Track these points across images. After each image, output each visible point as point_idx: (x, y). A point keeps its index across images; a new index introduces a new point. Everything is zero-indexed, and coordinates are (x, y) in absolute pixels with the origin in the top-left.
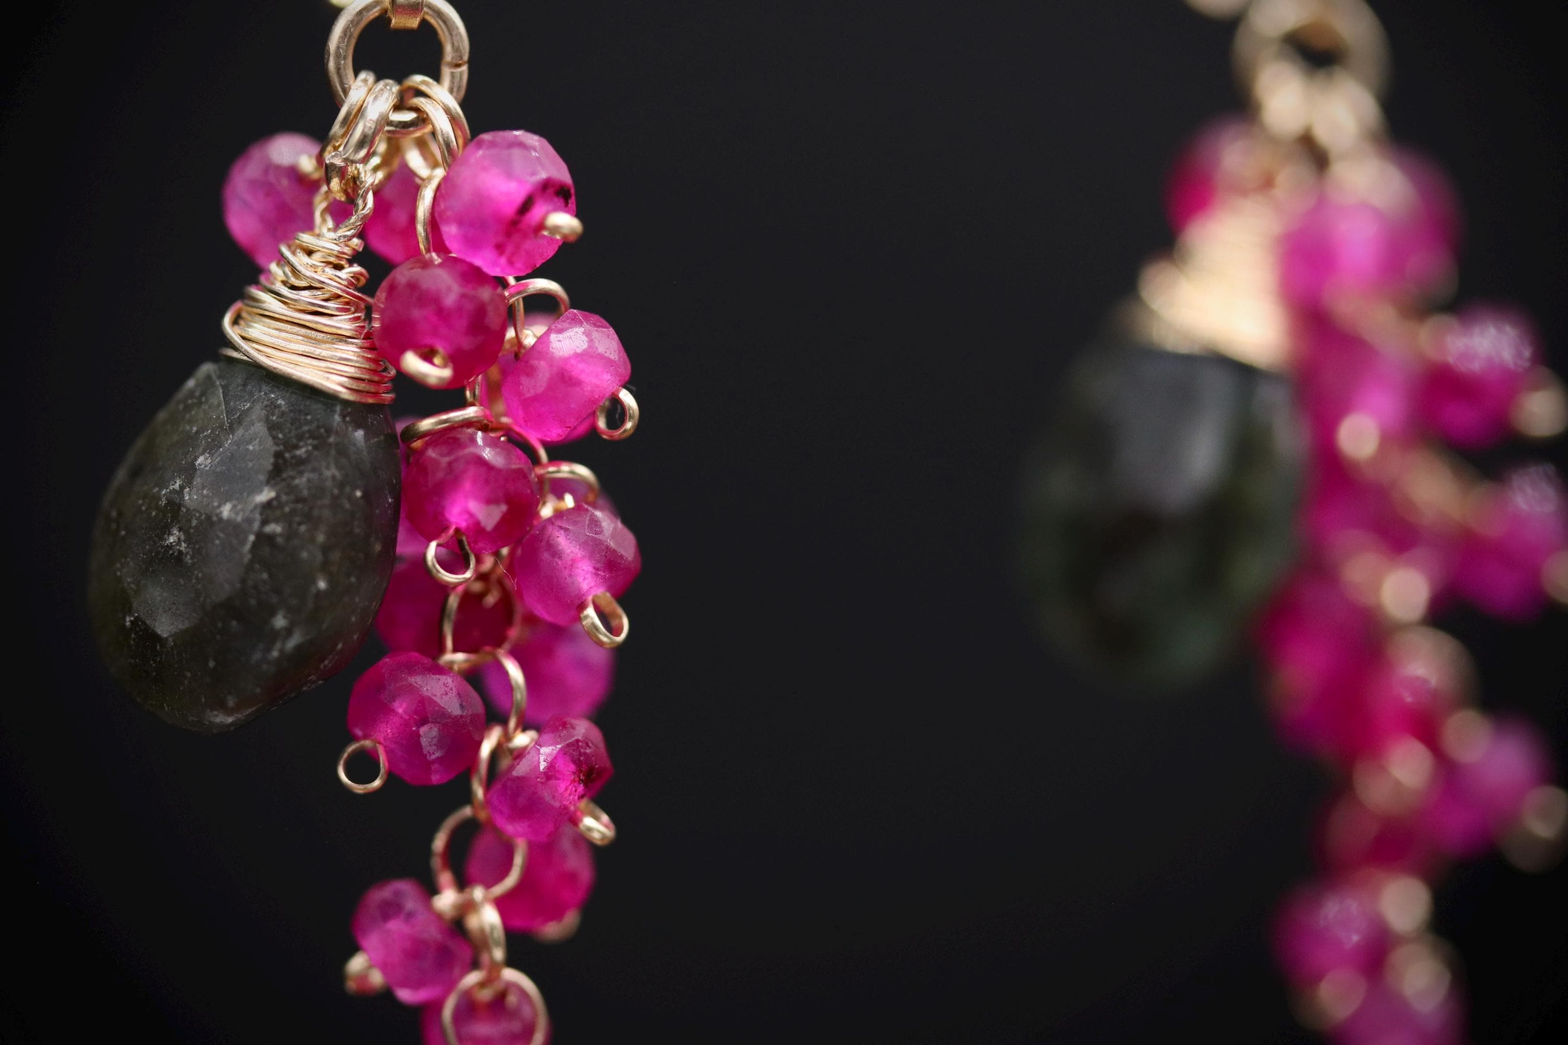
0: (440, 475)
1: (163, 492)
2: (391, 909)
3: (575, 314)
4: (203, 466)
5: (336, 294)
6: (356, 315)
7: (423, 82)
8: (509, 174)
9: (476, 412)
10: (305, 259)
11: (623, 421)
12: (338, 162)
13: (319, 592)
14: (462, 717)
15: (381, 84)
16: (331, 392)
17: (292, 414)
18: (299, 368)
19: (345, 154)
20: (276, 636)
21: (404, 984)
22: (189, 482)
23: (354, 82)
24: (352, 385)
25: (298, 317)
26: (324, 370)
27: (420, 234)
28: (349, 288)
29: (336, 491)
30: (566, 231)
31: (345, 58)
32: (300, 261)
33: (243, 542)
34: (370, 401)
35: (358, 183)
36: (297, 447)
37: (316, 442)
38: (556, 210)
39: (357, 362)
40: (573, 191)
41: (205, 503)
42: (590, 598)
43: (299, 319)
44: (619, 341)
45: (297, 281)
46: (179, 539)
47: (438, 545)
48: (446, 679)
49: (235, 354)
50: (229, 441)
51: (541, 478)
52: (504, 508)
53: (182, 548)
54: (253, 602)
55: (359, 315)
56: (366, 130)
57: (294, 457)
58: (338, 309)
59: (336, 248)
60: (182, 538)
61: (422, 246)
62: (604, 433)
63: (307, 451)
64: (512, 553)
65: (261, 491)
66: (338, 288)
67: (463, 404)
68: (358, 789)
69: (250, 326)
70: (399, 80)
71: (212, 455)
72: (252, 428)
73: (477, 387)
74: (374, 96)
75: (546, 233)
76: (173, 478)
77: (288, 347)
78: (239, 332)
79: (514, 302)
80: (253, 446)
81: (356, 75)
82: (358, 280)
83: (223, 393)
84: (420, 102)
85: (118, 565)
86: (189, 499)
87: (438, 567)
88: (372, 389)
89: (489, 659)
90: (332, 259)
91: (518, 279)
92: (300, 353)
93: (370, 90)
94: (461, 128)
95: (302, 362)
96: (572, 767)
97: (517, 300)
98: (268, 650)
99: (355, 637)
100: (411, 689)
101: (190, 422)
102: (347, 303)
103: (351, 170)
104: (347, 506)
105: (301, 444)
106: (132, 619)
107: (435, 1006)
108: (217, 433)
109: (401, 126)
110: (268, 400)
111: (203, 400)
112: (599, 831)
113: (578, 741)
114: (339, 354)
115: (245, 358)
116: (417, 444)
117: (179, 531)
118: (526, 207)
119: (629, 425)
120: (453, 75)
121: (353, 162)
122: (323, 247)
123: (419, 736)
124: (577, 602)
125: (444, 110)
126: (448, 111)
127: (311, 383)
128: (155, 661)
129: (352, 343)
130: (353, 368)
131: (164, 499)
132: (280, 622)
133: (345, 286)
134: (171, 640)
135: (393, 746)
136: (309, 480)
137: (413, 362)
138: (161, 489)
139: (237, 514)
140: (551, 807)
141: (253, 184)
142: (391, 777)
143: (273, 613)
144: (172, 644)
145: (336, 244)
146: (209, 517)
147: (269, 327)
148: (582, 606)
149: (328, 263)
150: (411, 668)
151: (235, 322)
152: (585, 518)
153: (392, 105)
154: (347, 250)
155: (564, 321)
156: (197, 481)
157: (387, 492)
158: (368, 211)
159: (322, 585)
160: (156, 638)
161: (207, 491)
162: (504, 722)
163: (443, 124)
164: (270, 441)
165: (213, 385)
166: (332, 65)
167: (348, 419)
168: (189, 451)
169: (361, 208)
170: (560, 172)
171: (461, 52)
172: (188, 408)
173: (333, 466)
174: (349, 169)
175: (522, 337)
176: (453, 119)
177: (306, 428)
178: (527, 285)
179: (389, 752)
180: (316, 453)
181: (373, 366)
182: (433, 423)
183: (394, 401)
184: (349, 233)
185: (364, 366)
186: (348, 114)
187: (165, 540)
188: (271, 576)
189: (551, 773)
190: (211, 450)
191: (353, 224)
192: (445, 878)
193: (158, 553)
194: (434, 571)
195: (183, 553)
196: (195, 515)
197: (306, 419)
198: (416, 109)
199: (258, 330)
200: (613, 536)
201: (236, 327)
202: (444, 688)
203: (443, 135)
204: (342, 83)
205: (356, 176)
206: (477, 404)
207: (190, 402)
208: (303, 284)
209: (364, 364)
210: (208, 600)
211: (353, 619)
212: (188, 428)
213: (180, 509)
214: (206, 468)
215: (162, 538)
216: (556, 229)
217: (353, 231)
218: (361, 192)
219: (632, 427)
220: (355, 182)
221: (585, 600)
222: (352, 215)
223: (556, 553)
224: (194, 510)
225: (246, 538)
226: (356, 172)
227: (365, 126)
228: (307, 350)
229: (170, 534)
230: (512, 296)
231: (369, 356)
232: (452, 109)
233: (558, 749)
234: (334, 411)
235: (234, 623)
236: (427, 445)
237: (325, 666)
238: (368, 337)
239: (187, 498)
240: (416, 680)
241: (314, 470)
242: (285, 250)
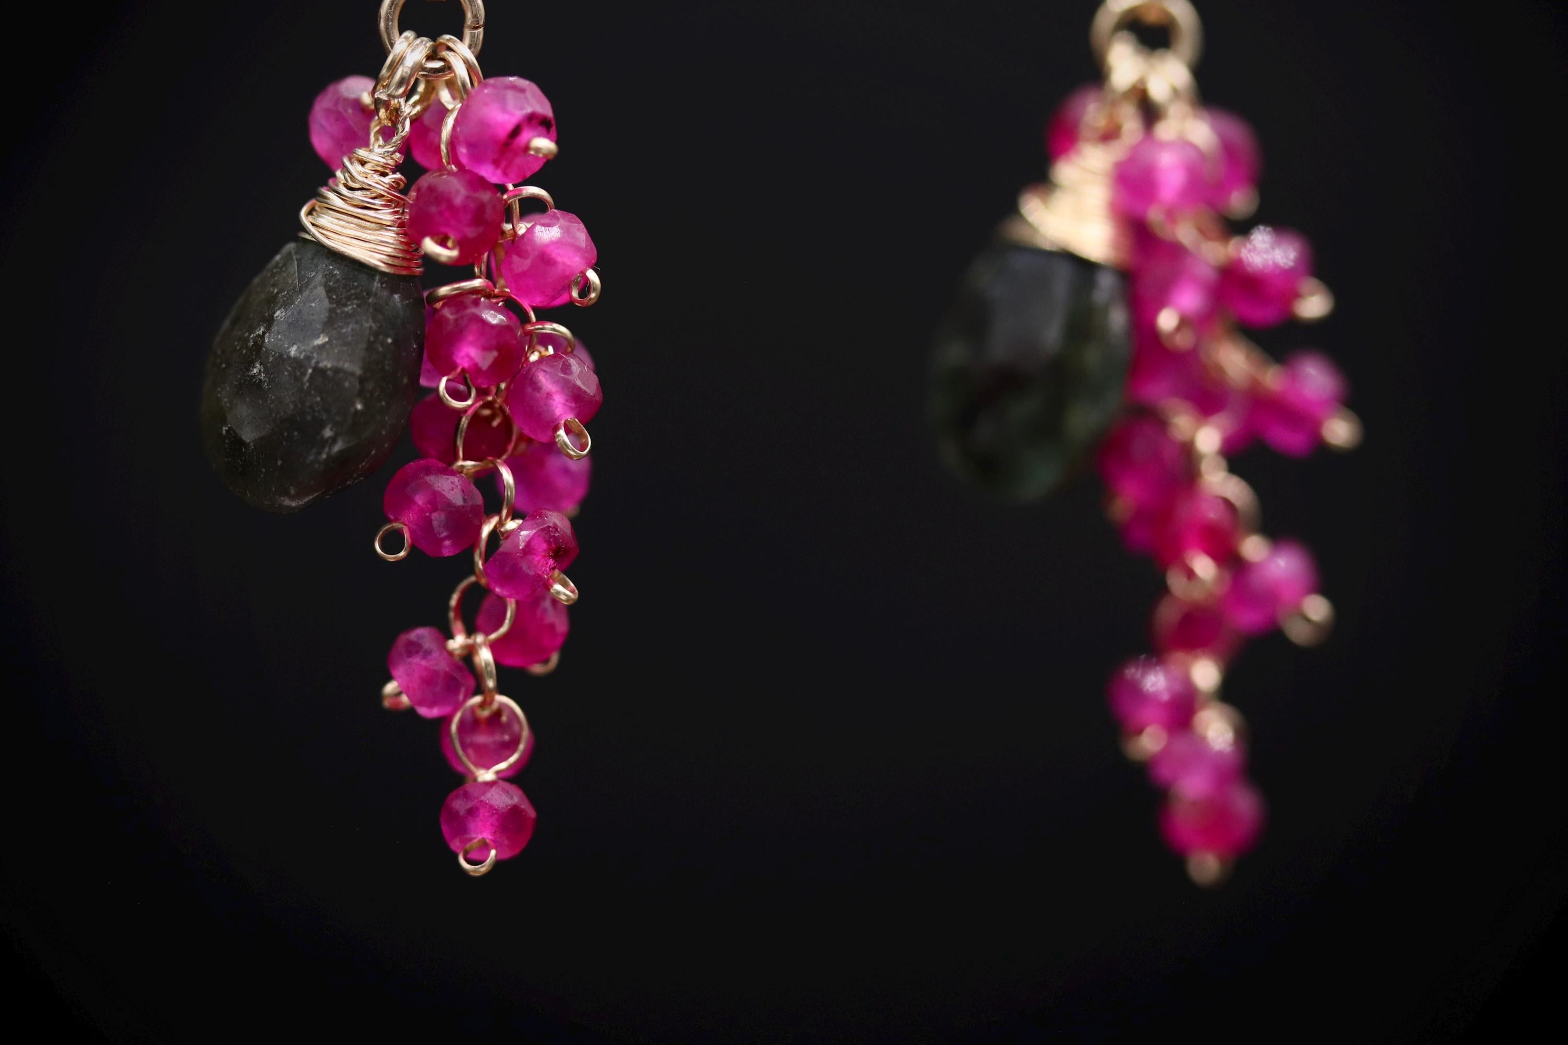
0: (450, 327)
1: (252, 336)
2: (414, 648)
3: (555, 213)
4: (279, 318)
5: (380, 194)
6: (396, 209)
7: (450, 40)
8: (504, 110)
9: (480, 283)
10: (359, 168)
11: (589, 292)
12: (384, 97)
13: (356, 411)
14: (463, 507)
15: (419, 41)
16: (373, 266)
17: (344, 281)
18: (350, 247)
19: (388, 92)
20: (324, 443)
21: (421, 703)
22: (268, 328)
23: (399, 38)
24: (388, 261)
25: (351, 210)
26: (369, 249)
27: (443, 151)
28: (390, 190)
29: (372, 339)
30: (545, 152)
31: (392, 20)
32: (355, 169)
33: (304, 374)
34: (404, 273)
35: (399, 113)
36: (345, 305)
37: (359, 302)
38: (539, 135)
39: (392, 244)
40: (553, 122)
41: (279, 345)
42: (563, 422)
43: (352, 212)
44: (588, 234)
45: (354, 184)
46: (260, 371)
47: (448, 380)
48: (454, 479)
49: (307, 237)
50: (299, 300)
51: (530, 334)
52: (495, 354)
53: (262, 378)
54: (309, 418)
55: (398, 209)
56: (404, 74)
57: (343, 312)
58: (382, 205)
59: (384, 161)
60: (262, 370)
61: (444, 161)
62: (578, 302)
63: (353, 308)
64: (507, 388)
65: (319, 337)
66: (383, 190)
67: (473, 277)
68: (390, 558)
69: (319, 216)
70: (433, 38)
71: (286, 310)
72: (315, 290)
73: (483, 265)
74: (411, 49)
75: (532, 152)
76: (259, 325)
77: (343, 232)
78: (311, 220)
79: (512, 202)
80: (315, 304)
81: (401, 34)
82: (398, 184)
83: (298, 264)
84: (445, 54)
85: (219, 389)
86: (268, 342)
87: (447, 396)
88: (405, 264)
89: (491, 465)
90: (379, 169)
91: (515, 186)
92: (353, 236)
93: (410, 44)
94: (476, 74)
95: (353, 244)
96: (545, 546)
97: (515, 201)
98: (319, 453)
99: (386, 446)
100: (428, 486)
101: (274, 285)
102: (390, 201)
103: (394, 102)
104: (380, 349)
105: (349, 303)
106: (227, 428)
107: (447, 719)
108: (291, 293)
109: (432, 72)
110: (328, 271)
111: (284, 269)
112: (565, 594)
113: (549, 527)
114: (380, 238)
115: (314, 239)
116: (438, 305)
117: (260, 365)
118: (516, 131)
119: (593, 295)
120: (473, 36)
121: (394, 97)
122: (372, 160)
123: (431, 520)
124: (553, 425)
125: (463, 60)
126: (466, 62)
127: (358, 258)
128: (241, 460)
129: (390, 230)
130: (390, 249)
131: (251, 341)
132: (328, 433)
133: (387, 188)
134: (252, 445)
135: (414, 527)
136: (352, 329)
137: (430, 245)
138: (250, 334)
139: (301, 353)
140: (527, 575)
141: (328, 111)
142: (413, 549)
143: (322, 426)
144: (253, 447)
145: (382, 157)
146: (281, 356)
147: (332, 217)
148: (556, 428)
149: (376, 171)
150: (428, 471)
151: (310, 213)
152: (559, 363)
153: (425, 55)
154: (391, 162)
155: (547, 218)
156: (274, 329)
157: (412, 340)
158: (406, 134)
159: (359, 407)
160: (242, 443)
161: (281, 336)
162: (499, 512)
163: (461, 71)
164: (326, 302)
165: (291, 259)
166: (382, 25)
167: (384, 285)
168: (271, 306)
169: (400, 131)
170: (544, 108)
171: (478, 18)
172: (273, 275)
173: (370, 320)
174: (392, 102)
175: (517, 229)
176: (469, 67)
177: (353, 291)
178: (521, 190)
179: (412, 532)
180: (359, 310)
181: (405, 248)
182: (449, 290)
183: (423, 272)
184: (391, 149)
185: (397, 247)
186: (393, 62)
187: (251, 371)
188: (322, 399)
189: (529, 549)
190: (286, 306)
191: (395, 143)
192: (458, 626)
193: (245, 381)
194: (445, 400)
195: (262, 381)
196: (272, 354)
197: (353, 285)
198: (443, 59)
199: (326, 220)
200: (580, 376)
201: (310, 217)
202: (451, 485)
203: (460, 78)
204: (390, 39)
205: (398, 106)
206: (482, 277)
207: (275, 271)
208: (357, 186)
209: (398, 246)
210: (278, 416)
211: (384, 432)
212: (271, 289)
213: (261, 349)
214: (282, 319)
215: (249, 370)
216: (538, 150)
217: (394, 148)
218: (401, 119)
219: (596, 297)
220: (397, 113)
221: (559, 423)
222: (394, 136)
223: (536, 387)
224: (271, 350)
225: (306, 371)
226: (398, 105)
227: (403, 71)
228: (357, 235)
229: (254, 367)
230: (509, 198)
231: (403, 240)
232: (470, 60)
233: (534, 533)
234: (373, 280)
235: (296, 433)
236: (443, 306)
237: (362, 467)
238: (401, 225)
239: (267, 341)
240: (431, 479)
241: (357, 323)
242: (346, 161)
